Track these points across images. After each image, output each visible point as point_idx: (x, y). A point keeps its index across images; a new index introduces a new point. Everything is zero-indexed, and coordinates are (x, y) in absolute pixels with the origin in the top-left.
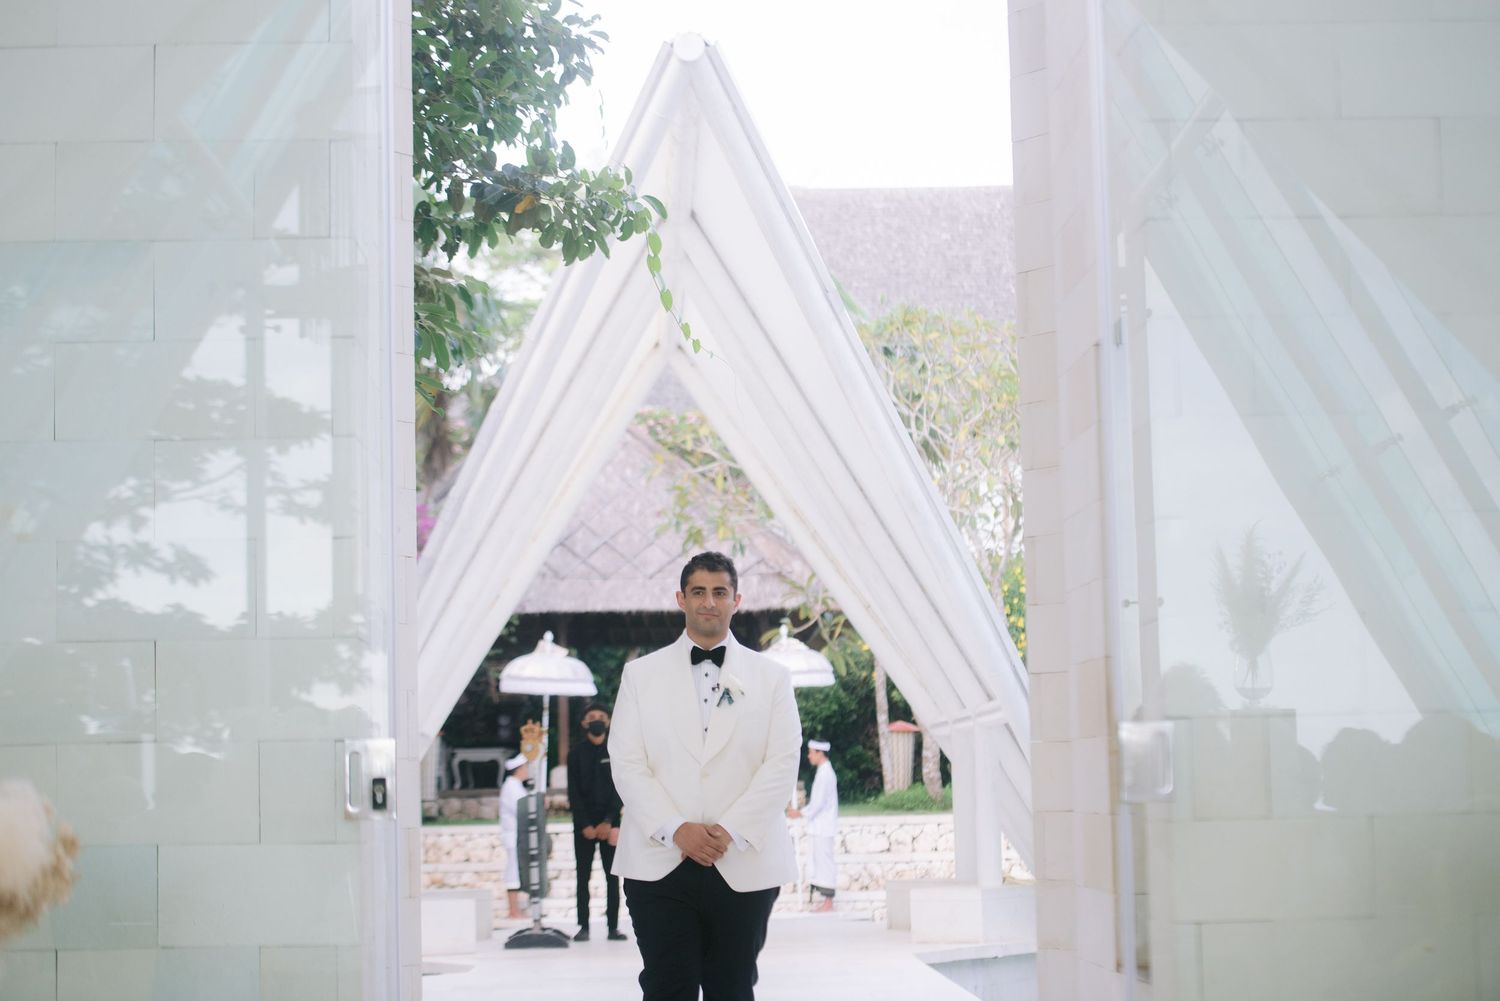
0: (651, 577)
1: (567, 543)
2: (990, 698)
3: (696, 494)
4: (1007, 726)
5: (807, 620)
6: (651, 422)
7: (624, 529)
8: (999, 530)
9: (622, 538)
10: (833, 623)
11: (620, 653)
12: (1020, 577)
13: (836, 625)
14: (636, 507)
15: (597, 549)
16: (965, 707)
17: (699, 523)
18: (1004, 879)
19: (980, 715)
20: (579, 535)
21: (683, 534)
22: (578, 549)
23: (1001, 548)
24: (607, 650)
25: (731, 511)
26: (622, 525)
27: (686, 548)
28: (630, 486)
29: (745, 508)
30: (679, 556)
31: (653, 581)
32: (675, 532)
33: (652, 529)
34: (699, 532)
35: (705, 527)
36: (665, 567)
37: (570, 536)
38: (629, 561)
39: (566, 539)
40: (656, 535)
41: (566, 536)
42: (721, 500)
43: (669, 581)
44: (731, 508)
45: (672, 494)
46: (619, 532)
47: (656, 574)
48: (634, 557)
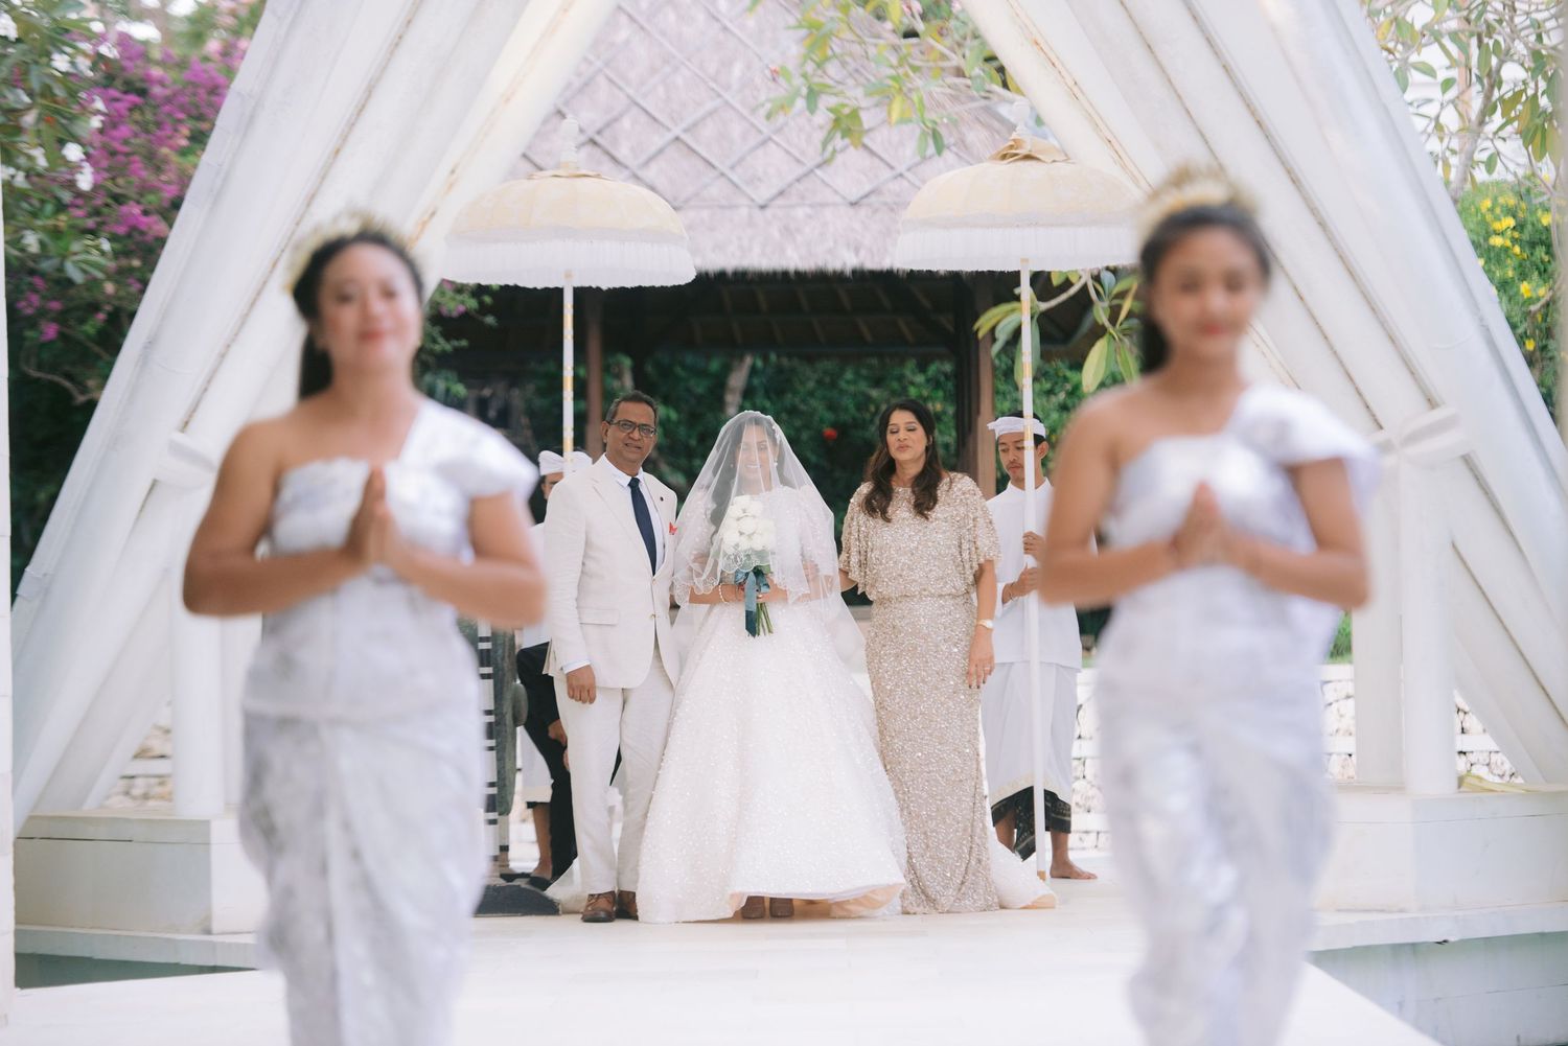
0: (763, 207)
1: (598, 139)
2: (1432, 403)
3: (847, 35)
4: (1467, 460)
5: (1067, 284)
7: (711, 113)
8: (1451, 119)
9: (708, 131)
10: (1116, 290)
11: (715, 365)
12: (1489, 217)
13: (1122, 295)
14: (737, 70)
15: (661, 151)
16: (1381, 428)
17: (855, 95)
18: (1461, 781)
19: (1413, 438)
20: (626, 123)
21: (822, 117)
22: (623, 152)
23: (1454, 152)
24: (689, 359)
25: (915, 69)
26: (709, 105)
27: (830, 148)
28: (725, 29)
29: (945, 64)
30: (819, 166)
31: (769, 212)
32: (807, 113)
33: (763, 105)
34: (854, 114)
35: (864, 103)
36: (790, 185)
37: (608, 125)
38: (722, 174)
39: (599, 132)
40: (769, 117)
41: (599, 125)
42: (895, 48)
43: (800, 213)
44: (917, 63)
45: (803, 39)
46: (703, 119)
47: (773, 199)
48: (732, 168)
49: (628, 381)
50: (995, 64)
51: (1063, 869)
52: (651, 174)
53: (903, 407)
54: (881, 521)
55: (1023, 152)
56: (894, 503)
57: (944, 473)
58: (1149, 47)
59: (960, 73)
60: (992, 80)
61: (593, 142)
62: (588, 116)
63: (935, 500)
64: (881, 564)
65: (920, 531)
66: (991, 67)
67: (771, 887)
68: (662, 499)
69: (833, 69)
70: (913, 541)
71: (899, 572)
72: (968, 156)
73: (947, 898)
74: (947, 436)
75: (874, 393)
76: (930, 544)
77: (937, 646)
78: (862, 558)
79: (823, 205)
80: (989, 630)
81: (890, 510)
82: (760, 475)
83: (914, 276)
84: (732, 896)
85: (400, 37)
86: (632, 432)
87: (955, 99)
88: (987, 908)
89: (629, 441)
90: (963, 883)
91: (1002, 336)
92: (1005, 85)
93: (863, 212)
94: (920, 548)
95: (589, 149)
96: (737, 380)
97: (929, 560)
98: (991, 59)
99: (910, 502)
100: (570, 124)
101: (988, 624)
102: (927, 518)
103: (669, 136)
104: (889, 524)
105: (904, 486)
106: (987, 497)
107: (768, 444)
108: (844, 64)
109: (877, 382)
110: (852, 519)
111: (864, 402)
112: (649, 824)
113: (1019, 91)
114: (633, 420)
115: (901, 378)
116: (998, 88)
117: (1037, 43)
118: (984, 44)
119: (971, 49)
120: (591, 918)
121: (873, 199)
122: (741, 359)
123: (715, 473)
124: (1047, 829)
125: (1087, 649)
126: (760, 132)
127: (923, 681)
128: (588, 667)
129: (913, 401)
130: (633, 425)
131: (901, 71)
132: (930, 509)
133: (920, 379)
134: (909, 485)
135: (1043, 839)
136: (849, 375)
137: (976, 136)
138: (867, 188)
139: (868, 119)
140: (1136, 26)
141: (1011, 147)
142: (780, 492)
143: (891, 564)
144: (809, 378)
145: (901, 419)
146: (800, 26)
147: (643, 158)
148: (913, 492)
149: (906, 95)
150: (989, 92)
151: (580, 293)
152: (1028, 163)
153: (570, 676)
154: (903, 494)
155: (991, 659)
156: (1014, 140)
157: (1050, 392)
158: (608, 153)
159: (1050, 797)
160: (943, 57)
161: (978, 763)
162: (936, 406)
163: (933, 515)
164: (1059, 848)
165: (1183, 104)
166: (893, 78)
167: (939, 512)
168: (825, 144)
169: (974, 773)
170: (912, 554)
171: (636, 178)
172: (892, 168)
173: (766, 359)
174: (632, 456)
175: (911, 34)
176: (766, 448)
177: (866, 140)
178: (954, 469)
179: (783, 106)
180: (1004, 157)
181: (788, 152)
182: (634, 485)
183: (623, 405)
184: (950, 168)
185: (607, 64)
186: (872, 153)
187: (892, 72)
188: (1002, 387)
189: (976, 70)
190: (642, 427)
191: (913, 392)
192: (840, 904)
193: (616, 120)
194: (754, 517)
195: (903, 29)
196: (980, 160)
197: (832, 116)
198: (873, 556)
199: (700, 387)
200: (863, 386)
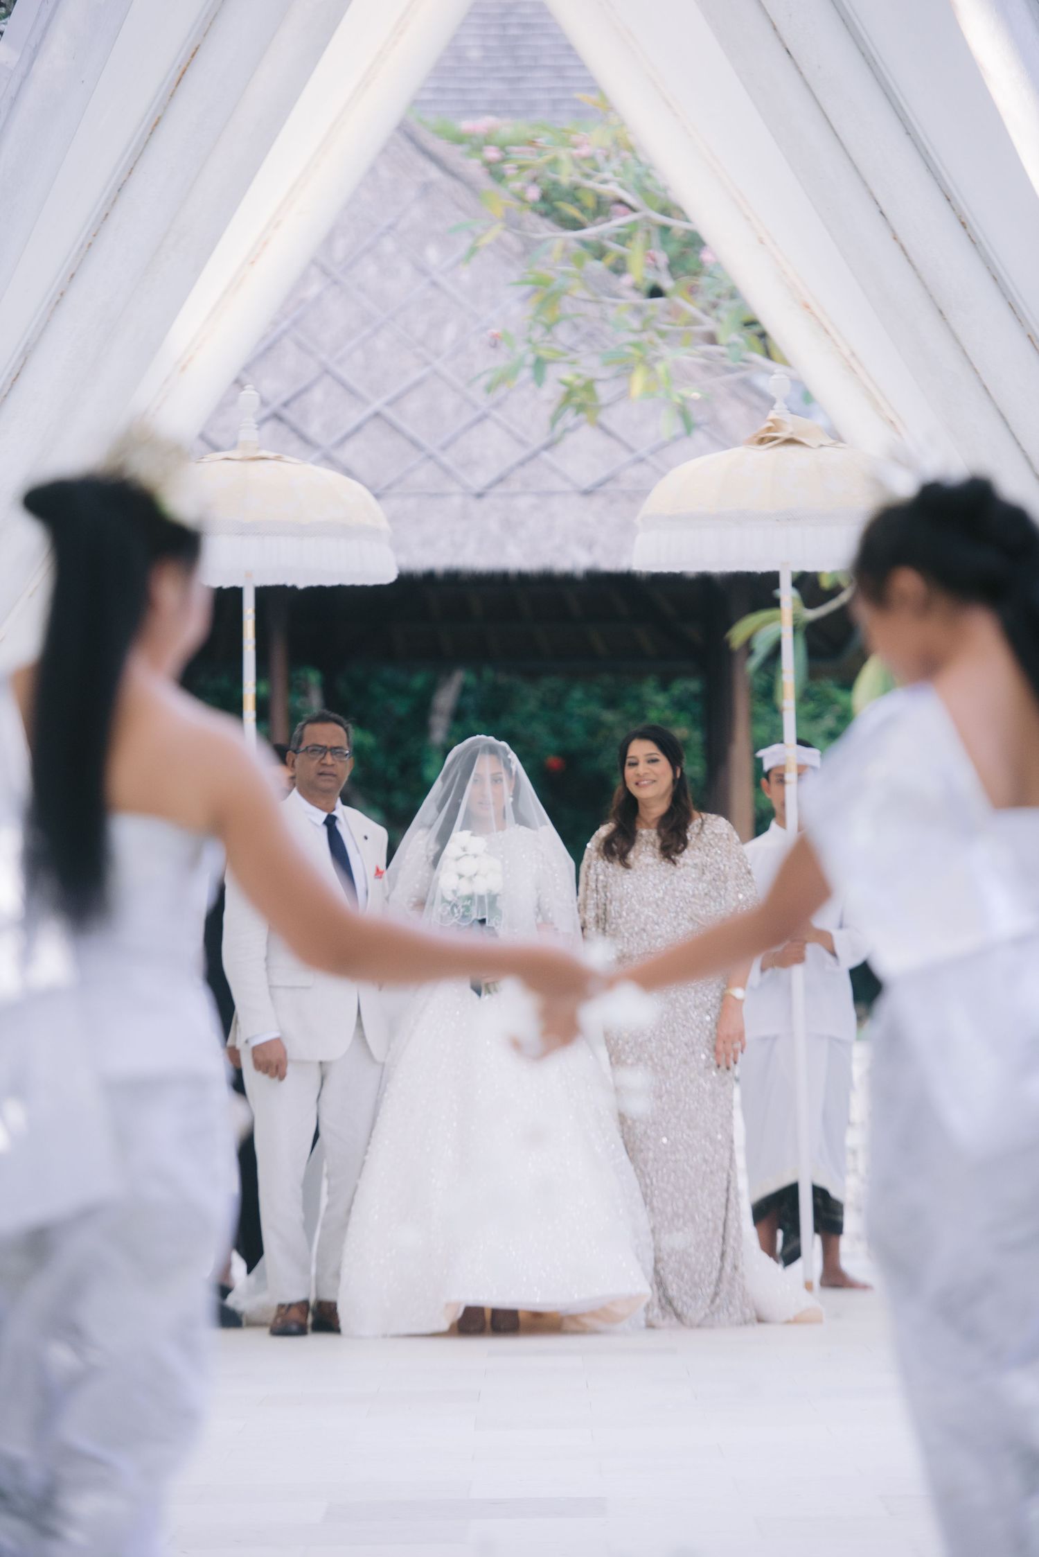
0: (480, 495)
1: (286, 413)
3: (579, 292)
5: (837, 587)
6: (492, 153)
7: (418, 384)
9: (414, 404)
11: (418, 682)
14: (450, 332)
15: (358, 429)
17: (591, 365)
20: (317, 395)
21: (551, 391)
22: (314, 429)
24: (388, 674)
25: (662, 334)
26: (416, 375)
27: (559, 427)
28: (434, 284)
29: (697, 328)
30: (549, 446)
31: (486, 502)
32: (532, 386)
33: (479, 376)
34: (589, 387)
35: (602, 374)
36: (511, 470)
37: (296, 396)
38: (431, 457)
39: (286, 405)
40: (489, 389)
41: (285, 397)
42: (638, 310)
43: (524, 503)
44: (665, 327)
45: (526, 298)
46: (409, 390)
47: (491, 486)
48: (444, 448)
49: (315, 701)
50: (756, 329)
51: (834, 1277)
52: (347, 454)
53: (644, 735)
54: (621, 869)
55: (784, 435)
56: (637, 847)
57: (695, 813)
58: (941, 312)
59: (712, 339)
60: (751, 348)
61: (277, 417)
62: (275, 386)
63: (685, 843)
64: (621, 917)
65: (665, 878)
66: (750, 332)
67: (492, 1297)
68: (366, 838)
69: (563, 334)
70: (658, 891)
71: (642, 926)
72: (723, 440)
73: (697, 1311)
74: (694, 768)
75: (609, 717)
76: (677, 894)
77: (686, 1012)
78: (601, 912)
79: (551, 493)
80: (740, 1002)
81: (631, 855)
82: (492, 812)
83: (659, 580)
84: (447, 1305)
85: (62, 294)
86: (323, 758)
87: (706, 369)
88: (746, 1322)
89: (322, 770)
90: (716, 1294)
91: (762, 648)
92: (768, 354)
93: (597, 503)
94: (667, 898)
95: (270, 426)
96: (445, 699)
97: (677, 912)
98: (751, 323)
99: (654, 846)
100: (249, 395)
101: (738, 993)
102: (674, 862)
103: (369, 411)
104: (630, 871)
105: (648, 827)
106: (744, 841)
107: (504, 776)
108: (576, 328)
109: (611, 703)
110: (589, 867)
111: (594, 727)
112: (354, 1218)
113: (785, 362)
114: (323, 742)
115: (638, 699)
116: (758, 358)
117: (807, 307)
118: (744, 306)
119: (726, 312)
120: (282, 1330)
121: (610, 487)
122: (449, 674)
123: (440, 809)
124: (817, 1230)
125: (860, 1019)
126: (475, 407)
127: (670, 1054)
128: (277, 1041)
129: (654, 728)
130: (324, 750)
131: (645, 337)
132: (679, 852)
133: (661, 699)
134: (654, 825)
135: (811, 1242)
136: (577, 694)
137: (733, 414)
138: (602, 473)
139: (604, 392)
140: (925, 287)
141: (769, 429)
142: (516, 832)
143: (633, 916)
144: (530, 697)
145: (641, 749)
146: (523, 282)
147: (338, 436)
148: (659, 834)
149: (650, 366)
150: (745, 361)
151: (263, 594)
152: (791, 449)
153: (255, 1050)
154: (648, 836)
155: (741, 1036)
156: (773, 421)
157: (815, 717)
158: (294, 430)
159: (821, 1195)
160: (695, 321)
161: (732, 1151)
162: (681, 732)
163: (681, 859)
164: (830, 1254)
165: (980, 379)
166: (636, 345)
167: (688, 857)
168: (554, 419)
169: (726, 1163)
170: (658, 906)
171: (328, 460)
172: (631, 450)
173: (479, 675)
174: (329, 785)
175: (656, 292)
176: (501, 780)
177: (603, 418)
178: (705, 807)
179: (503, 378)
180: (762, 441)
181: (509, 431)
182: (330, 822)
183: (309, 728)
184: (701, 452)
185: (295, 323)
186: (608, 433)
187: (633, 338)
188: (761, 709)
189: (730, 335)
190: (334, 750)
191: (653, 716)
192: (574, 1318)
193: (305, 390)
194: (475, 856)
195: (646, 286)
196: (736, 444)
197: (563, 389)
198: (613, 909)
199: (401, 707)
200: (594, 709)
